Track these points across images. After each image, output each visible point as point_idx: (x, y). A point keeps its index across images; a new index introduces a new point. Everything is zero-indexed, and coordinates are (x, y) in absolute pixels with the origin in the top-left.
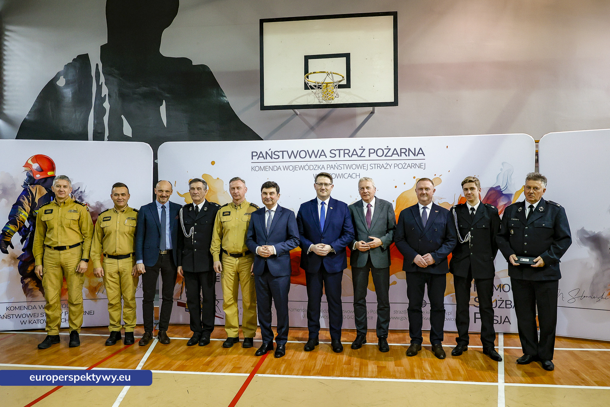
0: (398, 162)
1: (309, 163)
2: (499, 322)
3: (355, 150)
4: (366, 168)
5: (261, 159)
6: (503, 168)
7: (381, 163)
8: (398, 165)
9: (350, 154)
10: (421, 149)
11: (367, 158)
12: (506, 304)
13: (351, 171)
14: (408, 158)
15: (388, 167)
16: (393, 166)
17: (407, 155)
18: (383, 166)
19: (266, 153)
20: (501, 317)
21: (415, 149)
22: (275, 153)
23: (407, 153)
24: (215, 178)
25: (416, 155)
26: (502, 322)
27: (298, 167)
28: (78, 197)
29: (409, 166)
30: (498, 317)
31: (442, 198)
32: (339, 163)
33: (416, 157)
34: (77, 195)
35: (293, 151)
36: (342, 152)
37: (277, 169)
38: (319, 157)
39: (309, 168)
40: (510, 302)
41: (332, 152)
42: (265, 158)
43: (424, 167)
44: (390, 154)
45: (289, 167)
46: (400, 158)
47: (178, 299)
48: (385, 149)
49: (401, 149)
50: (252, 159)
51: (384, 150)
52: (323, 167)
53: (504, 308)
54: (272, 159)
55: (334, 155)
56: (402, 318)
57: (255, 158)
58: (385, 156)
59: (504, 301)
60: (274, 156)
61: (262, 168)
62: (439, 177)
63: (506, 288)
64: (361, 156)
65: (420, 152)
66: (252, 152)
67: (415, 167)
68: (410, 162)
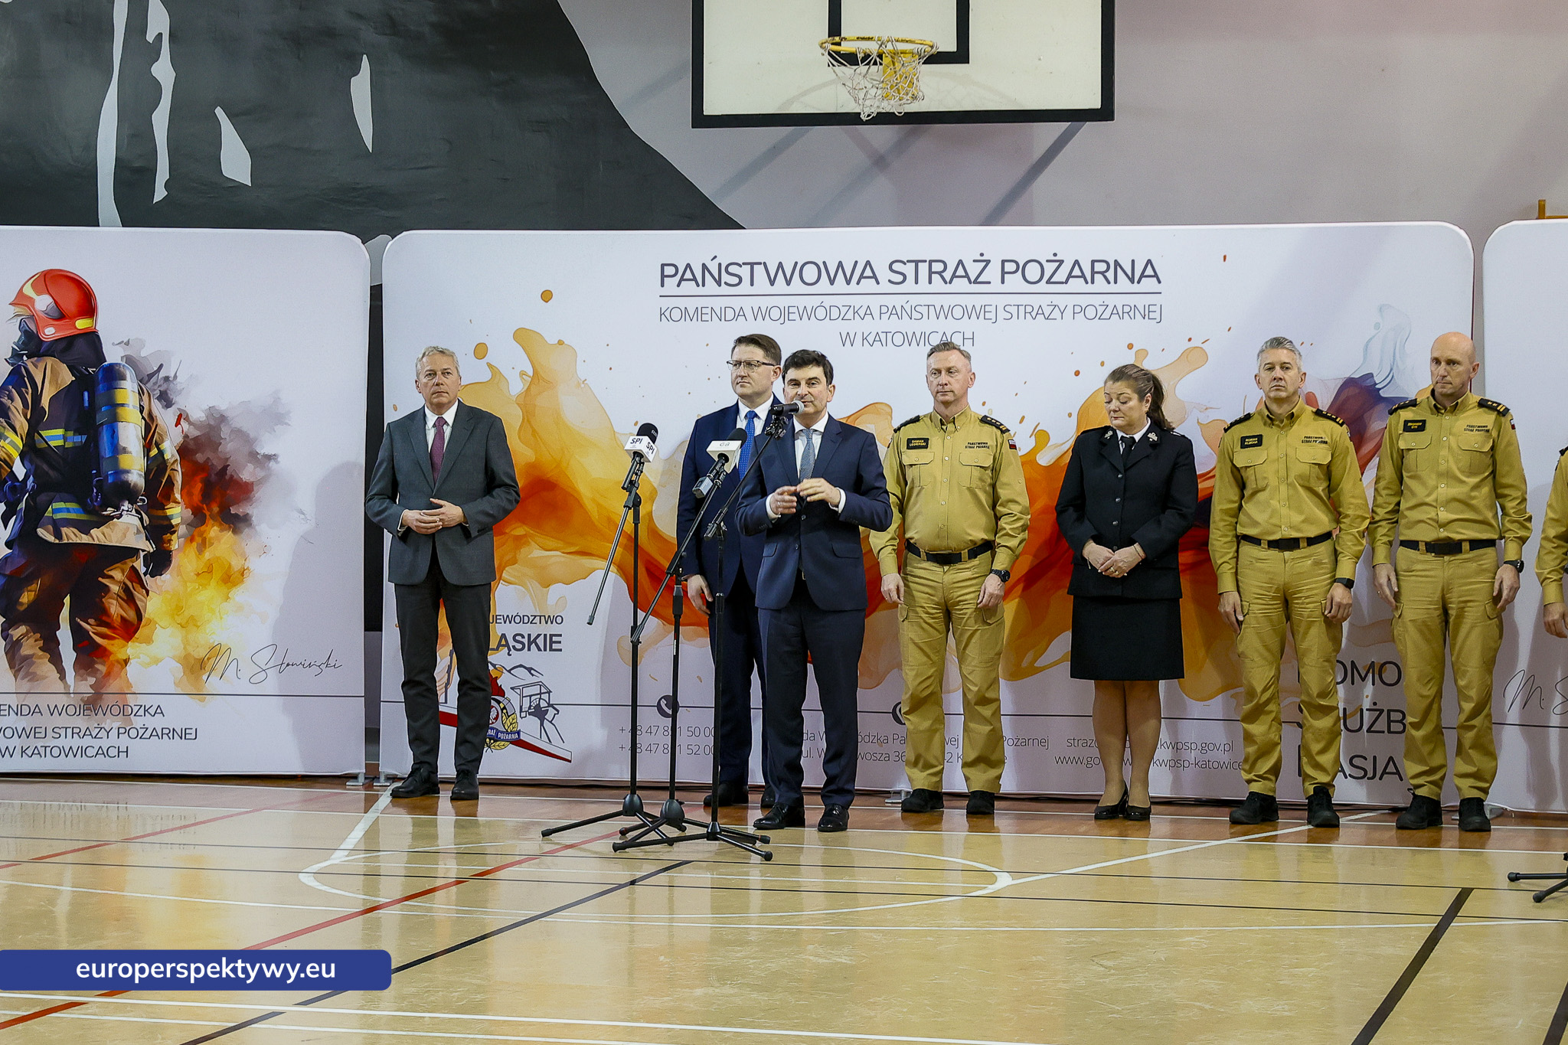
0: (1083, 300)
1: (828, 301)
2: (1370, 774)
3: (960, 262)
4: (992, 315)
5: (688, 287)
6: (1381, 324)
7: (1035, 301)
8: (1083, 310)
9: (948, 276)
10: (1149, 262)
11: (995, 286)
12: (1389, 721)
14: (1112, 288)
15: (1056, 314)
16: (1069, 312)
17: (1112, 279)
18: (1040, 312)
19: (704, 266)
20: (1375, 758)
21: (1133, 261)
22: (731, 269)
23: (1110, 275)
24: (551, 341)
25: (1136, 279)
26: (1378, 776)
27: (795, 310)
28: (157, 393)
29: (1115, 311)
30: (1366, 759)
31: (1208, 405)
32: (915, 300)
33: (1135, 287)
34: (156, 387)
35: (780, 263)
36: (923, 268)
37: (736, 317)
38: (858, 283)
39: (828, 313)
41: (897, 267)
42: (700, 283)
43: (1157, 315)
44: (1062, 275)
45: (769, 310)
46: (1090, 288)
48: (1047, 261)
49: (1093, 262)
50: (662, 285)
51: (1045, 265)
52: (868, 312)
53: (1383, 732)
54: (720, 285)
56: (1089, 759)
57: (670, 283)
58: (1047, 283)
59: (1383, 710)
60: (725, 277)
61: (691, 312)
62: (1202, 346)
63: (1390, 674)
64: (979, 280)
65: (1149, 271)
66: (662, 265)
67: (1132, 317)
68: (1119, 301)
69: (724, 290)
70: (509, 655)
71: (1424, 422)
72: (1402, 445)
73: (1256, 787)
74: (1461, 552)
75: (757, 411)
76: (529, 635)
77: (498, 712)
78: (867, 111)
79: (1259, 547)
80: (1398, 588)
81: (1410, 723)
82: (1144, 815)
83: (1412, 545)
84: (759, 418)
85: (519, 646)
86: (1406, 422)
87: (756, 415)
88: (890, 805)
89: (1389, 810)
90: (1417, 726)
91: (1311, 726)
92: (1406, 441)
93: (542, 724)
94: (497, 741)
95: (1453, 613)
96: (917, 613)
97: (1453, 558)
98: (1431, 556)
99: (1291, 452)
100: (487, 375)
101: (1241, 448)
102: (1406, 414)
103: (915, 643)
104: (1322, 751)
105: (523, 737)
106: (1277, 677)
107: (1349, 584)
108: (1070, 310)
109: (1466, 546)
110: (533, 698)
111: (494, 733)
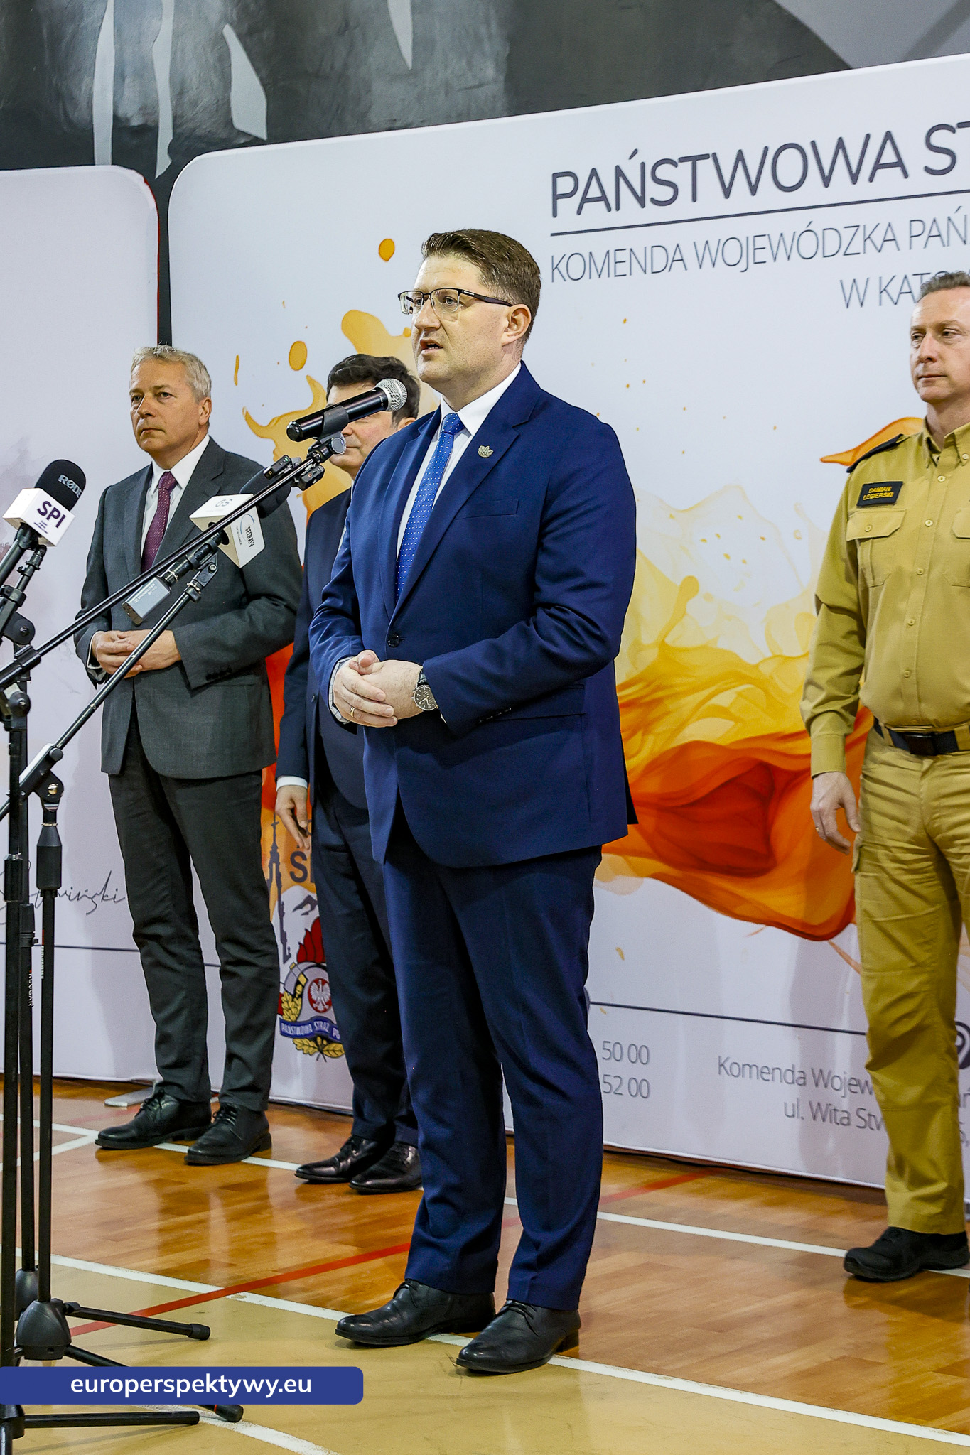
1: (821, 219)
5: (596, 212)
19: (619, 172)
22: (664, 172)
27: (764, 242)
35: (740, 152)
37: (668, 267)
38: (871, 179)
39: (820, 244)
41: (938, 139)
42: (612, 203)
45: (722, 245)
50: (554, 214)
52: (889, 236)
54: (643, 205)
55: (944, 162)
57: (564, 205)
60: (653, 190)
61: (599, 259)
66: (554, 176)
69: (652, 213)
96: (878, 862)
103: (875, 923)
111: (325, 1027)
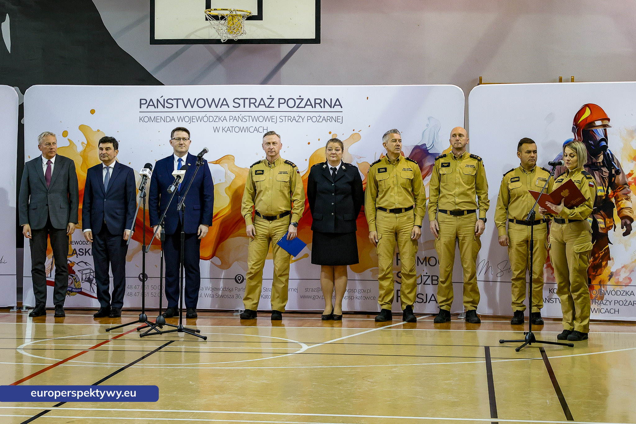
0: (311, 115)
1: (208, 114)
2: (425, 301)
3: (262, 99)
4: (275, 120)
5: (151, 108)
6: (429, 125)
7: (292, 115)
8: (311, 118)
9: (257, 104)
10: (338, 99)
11: (276, 108)
12: (432, 280)
13: (257, 124)
14: (323, 109)
15: (301, 120)
16: (305, 120)
17: (323, 106)
18: (294, 119)
19: (158, 100)
20: (427, 294)
21: (331, 99)
22: (169, 101)
23: (322, 104)
24: (95, 129)
25: (332, 106)
26: (428, 302)
27: (195, 118)
29: (324, 119)
30: (423, 295)
31: (361, 156)
32: (243, 114)
33: (332, 110)
35: (189, 99)
36: (247, 101)
37: (171, 121)
38: (221, 107)
39: (208, 119)
40: (436, 278)
41: (236, 101)
42: (156, 107)
43: (340, 120)
44: (303, 104)
45: (184, 118)
46: (314, 110)
47: (48, 277)
48: (297, 99)
49: (315, 99)
50: (141, 108)
51: (296, 100)
52: (225, 119)
53: (430, 284)
54: (164, 108)
55: (238, 105)
56: (314, 296)
57: (144, 107)
58: (297, 107)
59: (430, 276)
60: (166, 105)
61: (152, 118)
62: (359, 133)
63: (433, 262)
64: (269, 106)
65: (337, 103)
66: (140, 99)
67: (331, 121)
68: (326, 115)
69: (166, 109)
70: (77, 257)
71: (449, 163)
72: (441, 172)
73: (385, 307)
74: (464, 215)
75: (182, 158)
76: (86, 249)
77: (72, 281)
78: (224, 38)
79: (386, 212)
80: (439, 228)
81: (441, 281)
82: (340, 318)
83: (445, 211)
84: (183, 161)
85: (81, 254)
86: (442, 164)
87: (182, 160)
88: (235, 316)
89: (432, 315)
90: (443, 282)
91: (405, 283)
92: (443, 171)
93: (91, 285)
94: (72, 292)
95: (460, 238)
96: (257, 239)
97: (461, 217)
98: (452, 216)
99: (398, 174)
100: (68, 144)
101: (378, 173)
102: (442, 160)
103: (256, 251)
104: (409, 293)
105: (83, 290)
106: (392, 263)
107: (420, 227)
108: (306, 118)
109: (466, 212)
110: (87, 275)
111: (70, 289)
